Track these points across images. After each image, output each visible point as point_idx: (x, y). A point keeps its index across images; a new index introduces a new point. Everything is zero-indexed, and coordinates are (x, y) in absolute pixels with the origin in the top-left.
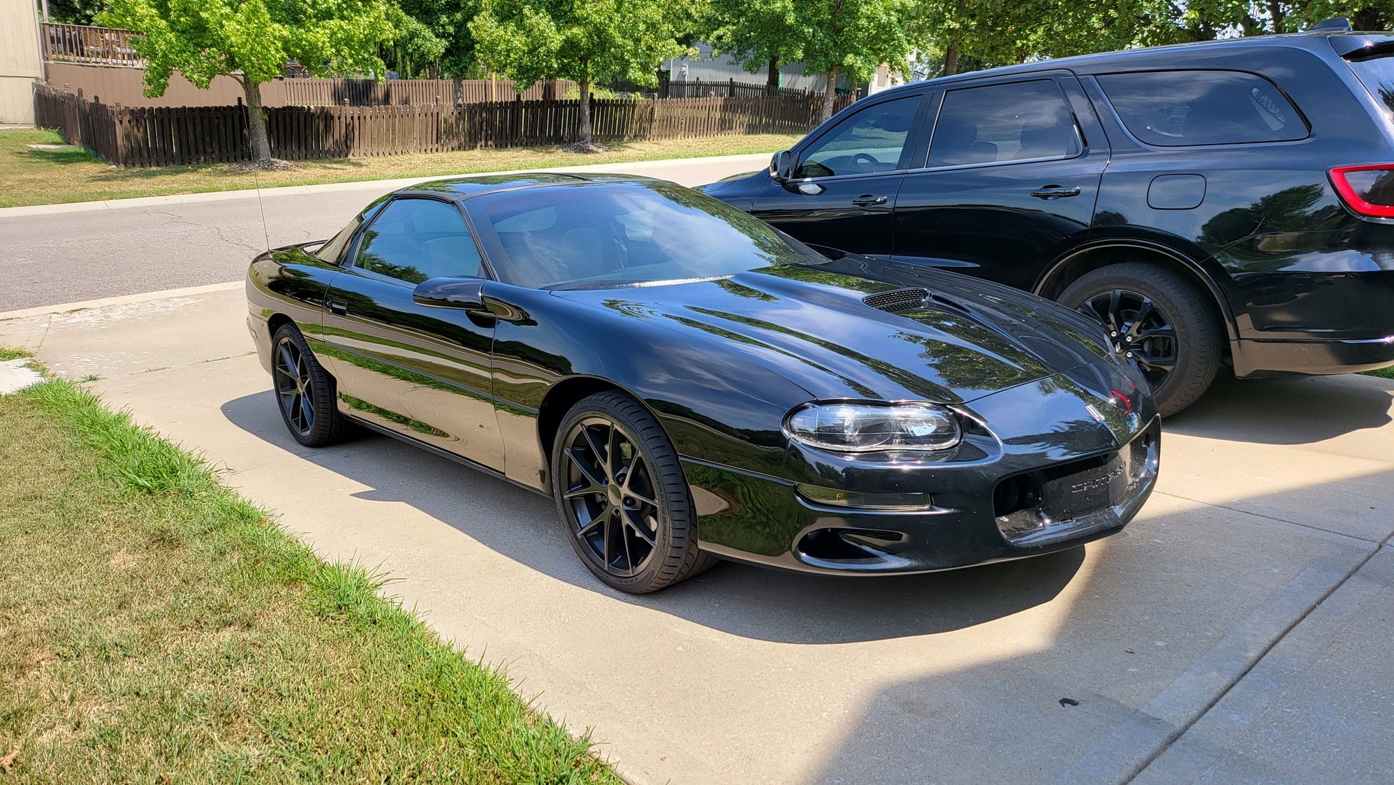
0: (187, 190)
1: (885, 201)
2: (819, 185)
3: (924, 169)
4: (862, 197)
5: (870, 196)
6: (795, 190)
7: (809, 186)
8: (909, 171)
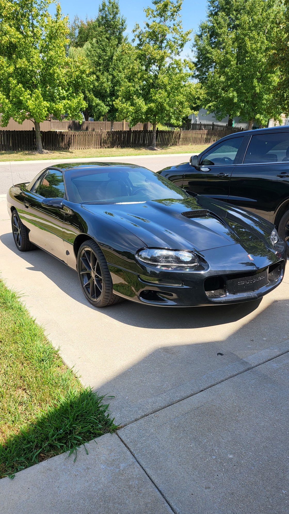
0: (13, 160)
1: (228, 175)
2: (209, 168)
3: (242, 164)
4: (220, 173)
5: (223, 173)
6: (199, 169)
7: (204, 169)
8: (237, 165)
